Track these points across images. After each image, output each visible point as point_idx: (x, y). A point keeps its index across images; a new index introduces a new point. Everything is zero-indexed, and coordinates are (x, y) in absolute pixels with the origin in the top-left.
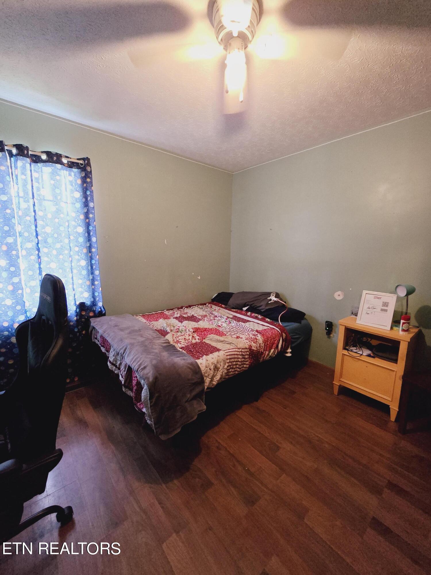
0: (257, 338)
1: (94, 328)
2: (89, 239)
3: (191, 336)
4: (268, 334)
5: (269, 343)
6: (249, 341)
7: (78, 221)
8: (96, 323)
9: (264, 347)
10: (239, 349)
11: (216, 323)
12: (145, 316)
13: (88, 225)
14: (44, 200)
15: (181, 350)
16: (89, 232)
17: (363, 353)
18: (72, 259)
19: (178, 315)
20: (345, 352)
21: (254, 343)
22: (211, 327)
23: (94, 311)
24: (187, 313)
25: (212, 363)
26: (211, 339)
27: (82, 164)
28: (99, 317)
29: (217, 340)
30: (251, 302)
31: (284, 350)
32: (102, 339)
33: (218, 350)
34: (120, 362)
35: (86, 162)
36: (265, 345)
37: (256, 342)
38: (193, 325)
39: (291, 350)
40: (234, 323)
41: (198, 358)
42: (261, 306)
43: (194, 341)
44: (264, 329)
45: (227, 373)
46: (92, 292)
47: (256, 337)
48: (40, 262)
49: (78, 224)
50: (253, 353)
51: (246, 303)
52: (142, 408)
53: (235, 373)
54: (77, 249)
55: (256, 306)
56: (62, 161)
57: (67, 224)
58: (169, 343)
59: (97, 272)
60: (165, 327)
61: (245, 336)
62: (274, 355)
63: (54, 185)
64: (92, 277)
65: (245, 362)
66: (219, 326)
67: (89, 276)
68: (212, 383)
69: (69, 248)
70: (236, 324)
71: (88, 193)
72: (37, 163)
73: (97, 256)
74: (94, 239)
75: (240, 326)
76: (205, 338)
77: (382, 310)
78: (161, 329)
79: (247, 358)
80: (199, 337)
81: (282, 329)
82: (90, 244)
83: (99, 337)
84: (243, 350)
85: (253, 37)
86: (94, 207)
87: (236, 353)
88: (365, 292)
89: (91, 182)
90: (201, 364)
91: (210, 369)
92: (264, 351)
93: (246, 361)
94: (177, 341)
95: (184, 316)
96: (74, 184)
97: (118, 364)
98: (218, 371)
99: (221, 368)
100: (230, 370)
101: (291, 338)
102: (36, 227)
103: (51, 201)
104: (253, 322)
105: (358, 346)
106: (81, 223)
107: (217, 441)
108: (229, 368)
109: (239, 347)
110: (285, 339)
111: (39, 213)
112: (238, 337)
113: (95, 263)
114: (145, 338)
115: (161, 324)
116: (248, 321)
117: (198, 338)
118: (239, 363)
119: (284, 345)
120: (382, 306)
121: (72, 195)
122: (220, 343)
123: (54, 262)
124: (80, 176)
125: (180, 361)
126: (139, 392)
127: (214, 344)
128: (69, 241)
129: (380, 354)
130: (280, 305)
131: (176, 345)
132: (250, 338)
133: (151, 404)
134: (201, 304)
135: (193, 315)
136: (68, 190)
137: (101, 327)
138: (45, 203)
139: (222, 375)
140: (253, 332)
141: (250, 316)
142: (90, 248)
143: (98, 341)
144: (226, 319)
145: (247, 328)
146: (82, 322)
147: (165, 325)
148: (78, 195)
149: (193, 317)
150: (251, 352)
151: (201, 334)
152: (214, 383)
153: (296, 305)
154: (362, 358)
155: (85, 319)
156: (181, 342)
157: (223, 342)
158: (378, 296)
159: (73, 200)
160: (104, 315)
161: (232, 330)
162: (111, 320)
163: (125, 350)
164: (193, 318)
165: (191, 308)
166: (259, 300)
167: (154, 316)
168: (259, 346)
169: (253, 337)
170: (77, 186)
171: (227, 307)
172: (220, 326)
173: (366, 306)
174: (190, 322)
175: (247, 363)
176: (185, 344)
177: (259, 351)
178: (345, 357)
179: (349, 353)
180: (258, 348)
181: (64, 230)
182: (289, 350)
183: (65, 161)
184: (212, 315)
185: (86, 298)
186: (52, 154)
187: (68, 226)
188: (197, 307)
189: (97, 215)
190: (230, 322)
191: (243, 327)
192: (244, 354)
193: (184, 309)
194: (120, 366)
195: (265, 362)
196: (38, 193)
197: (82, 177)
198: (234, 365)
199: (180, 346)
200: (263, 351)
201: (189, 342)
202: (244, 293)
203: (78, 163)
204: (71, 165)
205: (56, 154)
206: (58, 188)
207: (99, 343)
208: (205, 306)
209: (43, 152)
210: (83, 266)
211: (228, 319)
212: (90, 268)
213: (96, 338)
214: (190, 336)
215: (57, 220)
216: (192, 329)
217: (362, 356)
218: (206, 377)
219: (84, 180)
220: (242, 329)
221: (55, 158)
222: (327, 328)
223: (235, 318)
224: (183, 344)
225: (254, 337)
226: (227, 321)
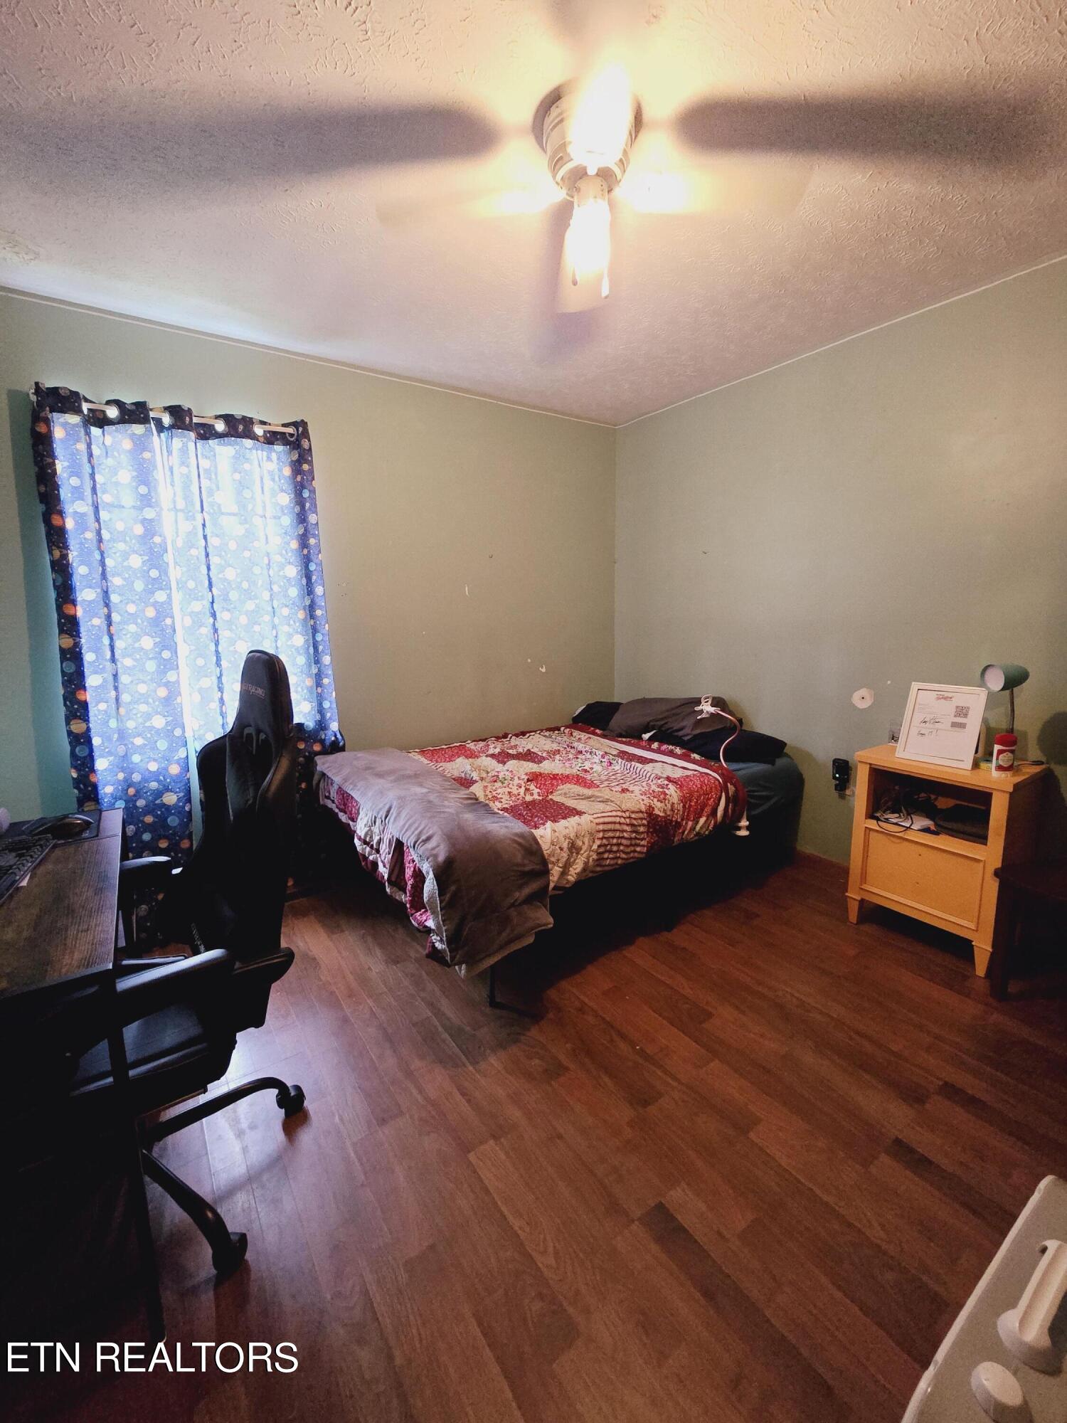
0: (667, 791)
1: (323, 775)
2: (309, 590)
3: (523, 789)
4: (694, 784)
5: (694, 802)
6: (649, 797)
7: (287, 553)
8: (326, 766)
9: (684, 813)
10: (624, 812)
11: (580, 765)
12: (426, 752)
13: (306, 560)
14: (222, 514)
15: (501, 812)
16: (308, 576)
17: (912, 823)
18: (277, 633)
19: (497, 751)
20: (872, 824)
21: (658, 801)
22: (567, 773)
23: (322, 742)
24: (516, 746)
25: (565, 837)
26: (565, 794)
27: (292, 435)
28: (331, 753)
29: (579, 795)
30: (658, 721)
31: (730, 822)
32: (341, 796)
33: (580, 813)
34: (378, 838)
35: (301, 429)
36: (684, 806)
37: (665, 799)
38: (526, 768)
39: (748, 823)
40: (619, 765)
41: (536, 827)
42: (681, 729)
43: (529, 798)
44: (684, 775)
45: (597, 860)
46: (318, 700)
47: (665, 790)
48: (218, 640)
49: (286, 560)
50: (657, 821)
51: (648, 723)
52: (426, 920)
53: (617, 864)
54: (286, 611)
55: (672, 728)
56: (254, 432)
57: (266, 561)
58: (477, 799)
59: (327, 660)
60: (469, 772)
61: (641, 788)
62: (707, 830)
63: (240, 482)
64: (317, 670)
65: (638, 842)
66: (586, 771)
67: (310, 666)
68: (566, 877)
69: (270, 609)
70: (623, 765)
71: (306, 494)
72: (207, 439)
73: (327, 625)
74: (319, 590)
75: (632, 769)
76: (552, 792)
77: (954, 725)
78: (459, 777)
79: (643, 833)
80: (539, 791)
81: (727, 777)
82: (313, 602)
83: (333, 794)
84: (633, 816)
85: (624, 171)
86: (317, 523)
87: (618, 820)
88: (915, 686)
89: (311, 471)
90: (541, 837)
91: (560, 848)
92: (682, 820)
93: (642, 839)
94: (493, 797)
95: (510, 751)
96: (277, 479)
97: (375, 843)
98: (578, 853)
99: (585, 848)
100: (606, 856)
101: (748, 795)
102: (209, 569)
103: (234, 515)
104: (663, 762)
105: (904, 811)
106: (293, 558)
107: (579, 998)
108: (602, 850)
109: (624, 807)
110: (733, 796)
111: (213, 541)
112: (624, 791)
113: (322, 640)
114: (428, 788)
115: (460, 766)
116: (652, 761)
117: (538, 793)
118: (624, 842)
119: (730, 811)
120: (955, 716)
121: (273, 500)
122: (584, 802)
123: (243, 640)
124: (290, 460)
125: (498, 829)
126: (419, 890)
127: (571, 803)
128: (271, 595)
129: (949, 825)
130: (728, 725)
131: (491, 804)
132: (651, 792)
133: (443, 904)
134: (548, 730)
135: (529, 750)
136: (266, 489)
137: (339, 771)
138: (224, 520)
139: (586, 864)
140: (659, 781)
141: (658, 751)
142: (311, 608)
143: (333, 802)
144: (603, 757)
145: (646, 772)
146: (299, 764)
147: (468, 767)
148: (286, 499)
149: (530, 754)
150: (653, 820)
151: (545, 784)
152: (570, 878)
153: (764, 724)
154: (910, 835)
155: (305, 757)
156: (502, 798)
157: (592, 799)
158: (946, 694)
159: (276, 510)
160: (343, 749)
161: (613, 777)
162: (357, 759)
163: (388, 812)
164: (529, 756)
165: (527, 736)
166: (679, 714)
167: (445, 753)
168: (670, 807)
169: (657, 790)
170: (282, 481)
171: (605, 733)
172: (589, 772)
173: (918, 717)
174: (523, 762)
175: (643, 843)
176: (511, 802)
177: (672, 821)
178: (873, 835)
179: (880, 826)
180: (668, 813)
181: (261, 574)
182: (744, 823)
183: (259, 431)
184: (572, 751)
185: (306, 714)
186: (235, 418)
187: (269, 564)
188: (539, 734)
189: (323, 540)
190: (611, 763)
191: (638, 772)
192: (635, 822)
193: (511, 738)
194: (379, 845)
195: (685, 845)
196: (210, 499)
197: (292, 461)
198: (615, 845)
199: (499, 805)
200: (679, 820)
201: (518, 799)
202: (645, 702)
203: (284, 433)
204: (272, 438)
205: (242, 419)
206: (248, 488)
207: (333, 806)
208: (557, 732)
209: (217, 417)
210: (298, 647)
211: (607, 757)
212: (313, 650)
213: (328, 798)
214: (520, 787)
215: (247, 554)
216: (526, 774)
217: (909, 832)
218: (553, 863)
219: (297, 467)
220: (635, 777)
221: (241, 427)
222: (837, 775)
223: (623, 755)
224: (507, 802)
225: (661, 790)
226: (603, 760)
